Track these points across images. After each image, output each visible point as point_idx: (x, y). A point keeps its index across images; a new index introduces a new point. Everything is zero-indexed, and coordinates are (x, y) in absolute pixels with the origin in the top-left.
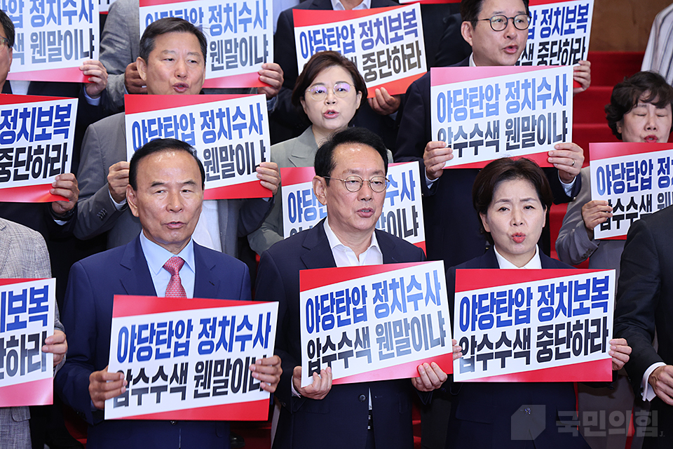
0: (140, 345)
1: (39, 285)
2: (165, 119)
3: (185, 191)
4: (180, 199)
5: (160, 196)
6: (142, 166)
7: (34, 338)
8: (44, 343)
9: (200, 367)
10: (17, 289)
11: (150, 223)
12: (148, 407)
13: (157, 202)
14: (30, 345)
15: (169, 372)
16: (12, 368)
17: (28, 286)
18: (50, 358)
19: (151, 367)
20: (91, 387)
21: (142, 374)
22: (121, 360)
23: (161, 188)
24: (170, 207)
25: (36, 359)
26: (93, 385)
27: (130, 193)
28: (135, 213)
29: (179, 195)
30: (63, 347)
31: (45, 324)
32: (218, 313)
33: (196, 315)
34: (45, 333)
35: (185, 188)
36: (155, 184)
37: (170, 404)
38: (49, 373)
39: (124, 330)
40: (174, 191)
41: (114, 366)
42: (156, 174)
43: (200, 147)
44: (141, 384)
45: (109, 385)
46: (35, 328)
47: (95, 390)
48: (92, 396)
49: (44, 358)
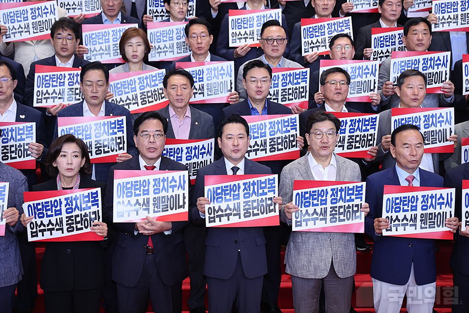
0: (396, 206)
1: (359, 184)
2: (408, 118)
3: (418, 147)
4: (416, 151)
5: (407, 149)
6: (398, 137)
7: (357, 206)
8: (361, 208)
9: (422, 216)
10: (351, 186)
11: (402, 160)
12: (400, 232)
13: (406, 152)
14: (355, 209)
15: (409, 217)
16: (348, 217)
17: (355, 185)
18: (363, 214)
19: (401, 215)
20: (374, 224)
21: (397, 218)
22: (388, 212)
23: (408, 146)
24: (412, 154)
25: (358, 214)
26: (376, 223)
27: (392, 148)
28: (394, 156)
29: (415, 149)
30: (368, 210)
31: (361, 200)
32: (429, 193)
33: (420, 194)
34: (361, 204)
35: (418, 146)
36: (405, 144)
37: (410, 231)
38: (363, 220)
39: (388, 199)
40: (413, 147)
41: (385, 214)
42: (405, 140)
43: (423, 130)
44: (397, 222)
45: (383, 223)
46: (357, 202)
47: (376, 225)
48: (375, 228)
49: (361, 214)
